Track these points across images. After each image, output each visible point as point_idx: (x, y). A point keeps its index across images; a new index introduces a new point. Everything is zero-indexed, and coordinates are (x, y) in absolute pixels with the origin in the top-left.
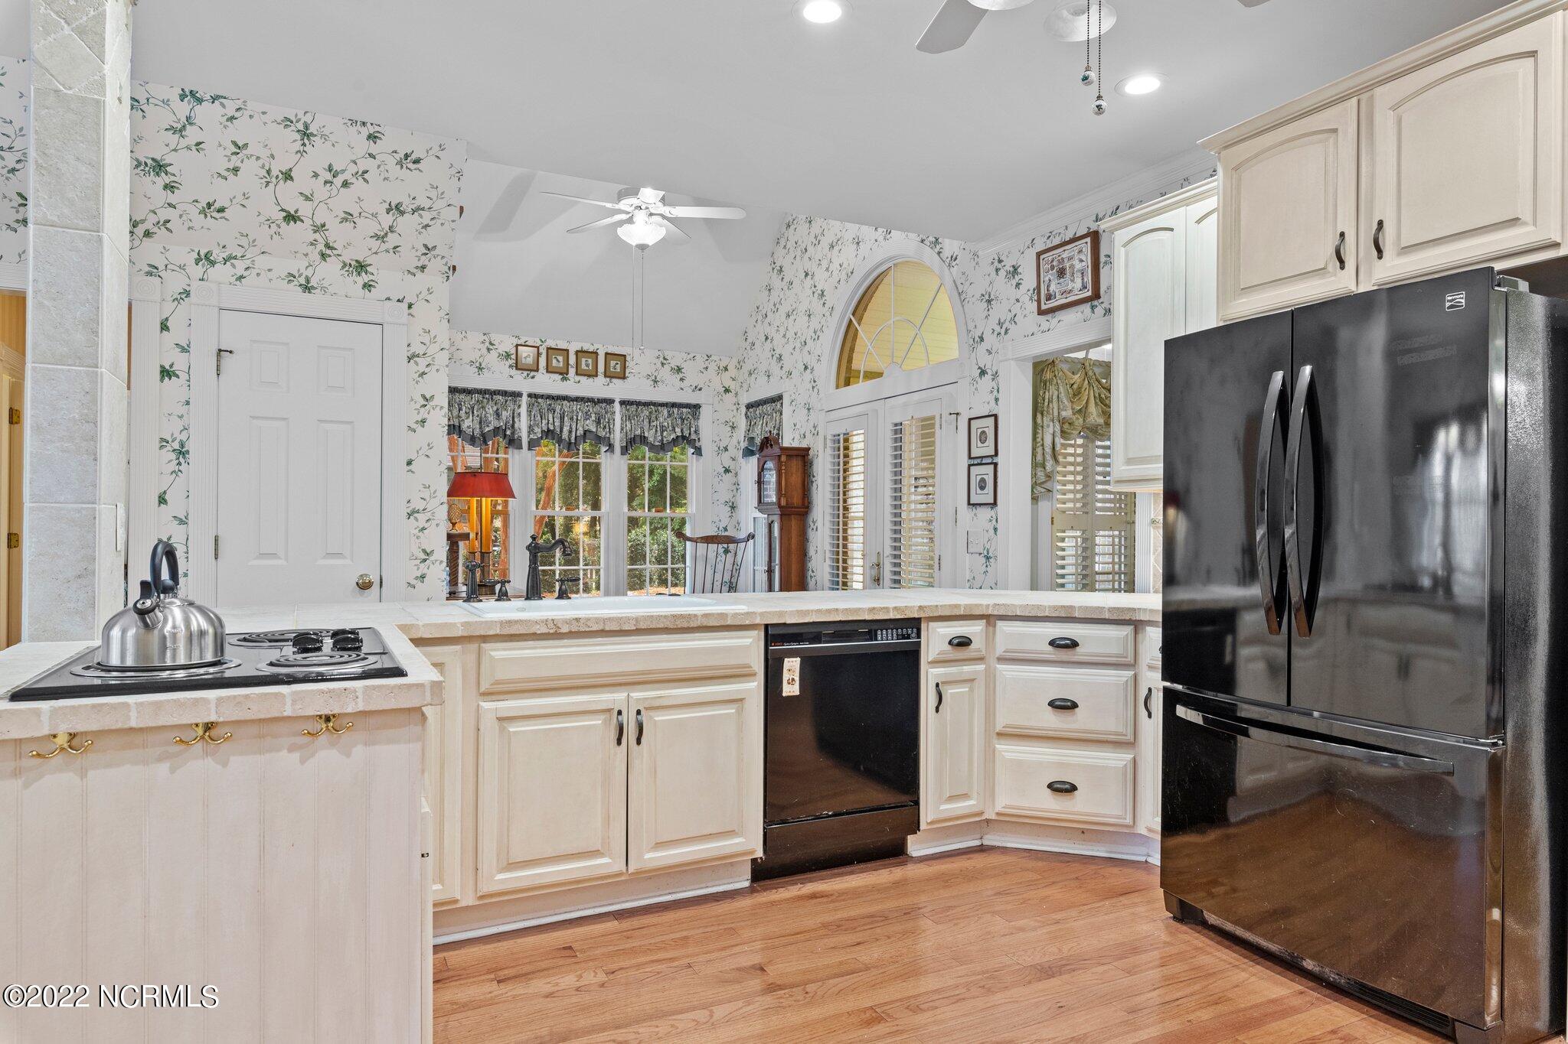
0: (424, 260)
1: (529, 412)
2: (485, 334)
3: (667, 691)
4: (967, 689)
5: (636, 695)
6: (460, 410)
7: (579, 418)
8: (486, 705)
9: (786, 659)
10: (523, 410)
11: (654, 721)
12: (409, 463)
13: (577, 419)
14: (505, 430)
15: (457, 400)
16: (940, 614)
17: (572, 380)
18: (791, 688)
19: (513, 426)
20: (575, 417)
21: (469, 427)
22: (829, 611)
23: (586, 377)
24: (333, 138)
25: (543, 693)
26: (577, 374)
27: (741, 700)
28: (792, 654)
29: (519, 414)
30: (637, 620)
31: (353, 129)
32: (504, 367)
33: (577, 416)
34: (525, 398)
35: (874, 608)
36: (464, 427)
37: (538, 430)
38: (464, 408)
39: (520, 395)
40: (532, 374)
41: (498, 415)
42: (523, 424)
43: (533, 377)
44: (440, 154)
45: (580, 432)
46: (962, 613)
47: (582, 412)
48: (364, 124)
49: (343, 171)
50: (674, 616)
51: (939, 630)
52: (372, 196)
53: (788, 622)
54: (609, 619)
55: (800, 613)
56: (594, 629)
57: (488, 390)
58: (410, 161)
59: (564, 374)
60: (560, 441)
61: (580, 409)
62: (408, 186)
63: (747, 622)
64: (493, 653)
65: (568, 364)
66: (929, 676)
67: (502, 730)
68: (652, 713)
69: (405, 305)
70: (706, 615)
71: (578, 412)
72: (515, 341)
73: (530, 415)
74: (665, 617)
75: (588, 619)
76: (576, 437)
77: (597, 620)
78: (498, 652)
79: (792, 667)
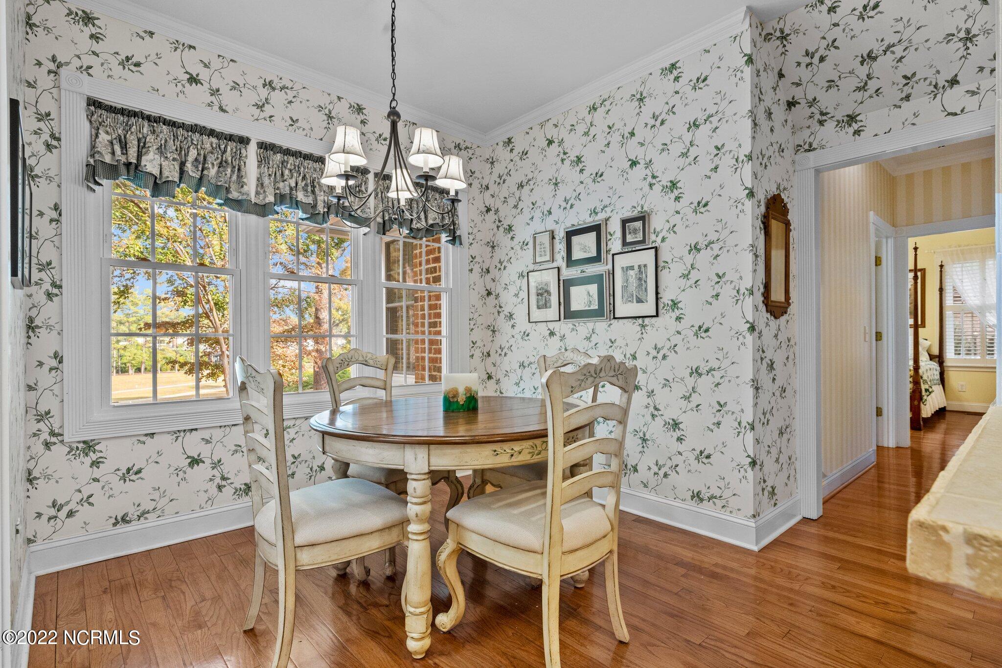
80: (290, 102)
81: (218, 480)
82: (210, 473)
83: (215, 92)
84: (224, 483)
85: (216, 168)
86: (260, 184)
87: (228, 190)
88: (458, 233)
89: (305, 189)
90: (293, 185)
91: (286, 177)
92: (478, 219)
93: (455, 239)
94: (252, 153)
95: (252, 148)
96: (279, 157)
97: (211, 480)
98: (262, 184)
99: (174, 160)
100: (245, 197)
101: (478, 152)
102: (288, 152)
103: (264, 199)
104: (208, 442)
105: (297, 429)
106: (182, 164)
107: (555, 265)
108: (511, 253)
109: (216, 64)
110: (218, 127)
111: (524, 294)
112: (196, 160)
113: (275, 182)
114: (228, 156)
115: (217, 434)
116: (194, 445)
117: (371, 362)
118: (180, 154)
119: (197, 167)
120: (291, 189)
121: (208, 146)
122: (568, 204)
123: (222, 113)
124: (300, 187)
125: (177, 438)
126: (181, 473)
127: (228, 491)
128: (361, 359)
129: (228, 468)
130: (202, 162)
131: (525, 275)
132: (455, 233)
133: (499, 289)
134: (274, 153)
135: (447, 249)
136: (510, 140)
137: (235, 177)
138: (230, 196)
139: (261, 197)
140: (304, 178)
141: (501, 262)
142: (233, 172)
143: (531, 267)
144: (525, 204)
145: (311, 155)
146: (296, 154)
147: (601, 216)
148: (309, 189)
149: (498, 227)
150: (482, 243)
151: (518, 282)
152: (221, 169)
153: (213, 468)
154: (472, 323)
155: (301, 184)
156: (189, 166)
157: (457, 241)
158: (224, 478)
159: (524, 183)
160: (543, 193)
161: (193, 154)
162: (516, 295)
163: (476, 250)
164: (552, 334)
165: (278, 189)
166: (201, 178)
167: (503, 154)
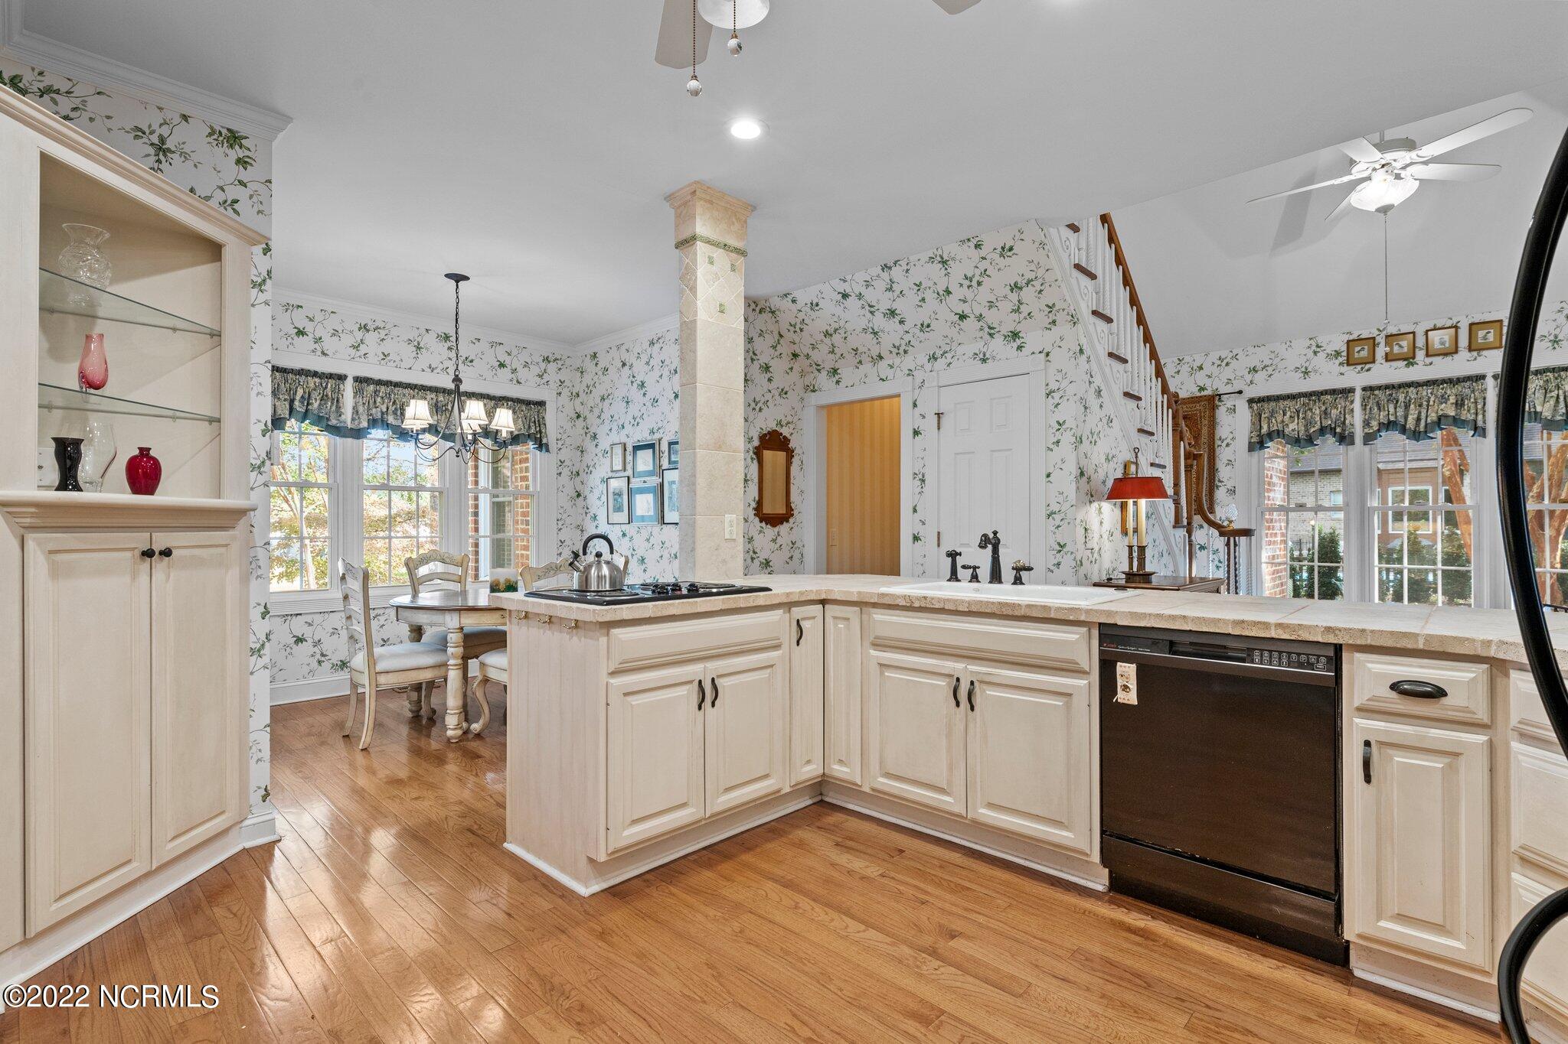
0: (1052, 317)
1: (1364, 407)
2: (1310, 339)
3: (997, 670)
4: (1441, 766)
5: (974, 668)
6: (1284, 415)
7: (1431, 403)
8: (873, 652)
9: (1119, 664)
10: (1357, 406)
11: (986, 696)
12: (1048, 476)
13: (1428, 406)
14: (1335, 429)
15: (1282, 406)
16: (1369, 642)
17: (1421, 363)
18: (1128, 695)
19: (1344, 423)
20: (1425, 403)
21: (1293, 430)
22: (1173, 618)
23: (1441, 357)
24: (958, 257)
25: (910, 652)
26: (1428, 355)
27: (1070, 695)
28: (1128, 659)
29: (1352, 410)
30: (969, 603)
31: (965, 246)
32: (1334, 366)
33: (1428, 401)
34: (1358, 394)
35: (1243, 622)
36: (1287, 431)
37: (1375, 424)
38: (1288, 414)
39: (1352, 390)
40: (1368, 366)
41: (1326, 413)
42: (1357, 419)
43: (1369, 370)
44: (1022, 237)
45: (1433, 417)
46: (1421, 646)
47: (1436, 396)
48: (969, 240)
49: (974, 276)
50: (1000, 603)
51: (1370, 665)
52: (997, 285)
53: (1119, 623)
54: (948, 600)
55: (1133, 615)
56: (937, 607)
57: (1314, 392)
58: (1006, 251)
59: (1409, 359)
60: (1403, 430)
61: (1431, 393)
62: (1016, 268)
63: (1071, 618)
64: (874, 616)
65: (1414, 347)
66: (1355, 729)
67: (882, 673)
68: (984, 687)
69: (1043, 355)
70: (1029, 606)
71: (1429, 398)
72: (1346, 338)
73: (1365, 409)
74: (993, 603)
75: (933, 599)
76: (1426, 425)
77: (939, 600)
78: (879, 616)
79: (1127, 673)
80: (383, 340)
81: (318, 656)
82: (312, 650)
83: (318, 340)
84: (323, 659)
85: (318, 402)
86: (356, 411)
87: (328, 419)
88: (544, 441)
89: (395, 413)
90: (385, 410)
91: (378, 404)
92: (568, 426)
93: (541, 446)
94: (348, 388)
95: (349, 382)
96: (372, 387)
97: (312, 656)
98: (357, 412)
99: (285, 400)
100: (342, 425)
101: (568, 362)
102: (379, 382)
103: (359, 423)
104: (310, 625)
105: (386, 616)
106: (292, 401)
107: (626, 474)
108: (596, 460)
109: (319, 317)
110: (320, 369)
111: (604, 498)
112: (302, 397)
113: (369, 409)
114: (329, 391)
115: (318, 619)
116: (298, 627)
117: (448, 560)
118: (289, 394)
119: (303, 403)
120: (383, 413)
121: (312, 385)
122: (636, 422)
123: (324, 357)
124: (390, 411)
125: (285, 620)
126: (288, 649)
127: (326, 665)
128: (439, 557)
129: (326, 646)
130: (307, 399)
131: (606, 481)
132: (541, 441)
133: (587, 493)
134: (368, 385)
135: (535, 455)
136: (595, 354)
137: (334, 408)
138: (330, 423)
139: (356, 422)
140: (394, 403)
141: (588, 467)
142: (332, 403)
143: (610, 474)
144: (606, 416)
145: (401, 383)
146: (388, 383)
147: (657, 436)
148: (399, 412)
149: (586, 433)
150: (572, 447)
151: (601, 486)
152: (323, 402)
153: (314, 646)
154: (560, 523)
155: (392, 408)
156: (297, 403)
157: (544, 449)
158: (323, 655)
159: (605, 397)
160: (618, 407)
161: (300, 392)
162: (599, 498)
163: (565, 454)
164: (624, 535)
165: (371, 415)
166: (307, 410)
167: (589, 365)
